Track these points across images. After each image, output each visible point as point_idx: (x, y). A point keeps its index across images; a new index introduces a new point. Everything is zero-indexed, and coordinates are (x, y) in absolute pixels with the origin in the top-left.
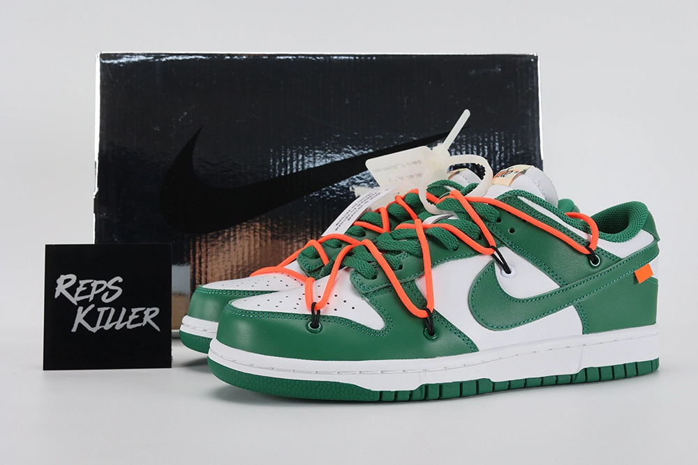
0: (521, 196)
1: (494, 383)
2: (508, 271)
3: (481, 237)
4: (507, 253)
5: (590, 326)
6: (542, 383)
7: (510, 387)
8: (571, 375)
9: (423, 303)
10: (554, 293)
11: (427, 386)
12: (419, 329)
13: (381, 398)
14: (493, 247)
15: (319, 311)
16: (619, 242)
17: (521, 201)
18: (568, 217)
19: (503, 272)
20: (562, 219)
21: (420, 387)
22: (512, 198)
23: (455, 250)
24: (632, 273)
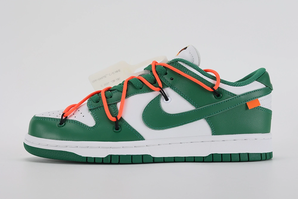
0: (179, 61)
1: (154, 158)
2: (167, 99)
3: (154, 83)
4: (168, 91)
5: (216, 131)
6: (185, 160)
7: (164, 160)
8: (203, 157)
9: (115, 113)
12: (111, 127)
13: (87, 161)
14: (160, 87)
15: (66, 117)
16: (236, 86)
17: (180, 64)
18: (205, 72)
19: (165, 100)
20: (201, 73)
21: (107, 156)
22: (175, 62)
23: (141, 89)
24: (245, 103)
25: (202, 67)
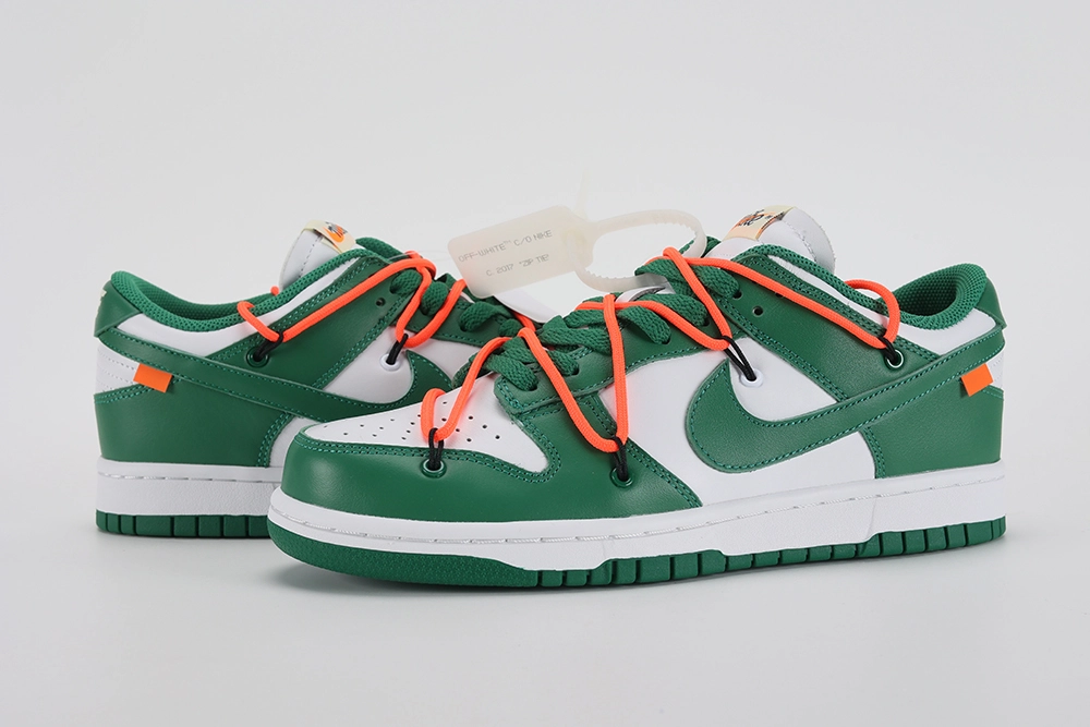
0: (775, 255)
1: (727, 557)
2: (752, 377)
3: (707, 323)
4: (749, 348)
5: (886, 466)
6: (808, 558)
7: (755, 564)
8: (857, 545)
9: (610, 429)
10: (828, 411)
11: (615, 562)
12: (603, 471)
14: (727, 338)
15: (441, 443)
16: (935, 328)
17: (774, 263)
18: (851, 289)
19: (743, 377)
20: (841, 291)
21: (605, 564)
22: (759, 258)
23: (665, 343)
24: (957, 378)
25: (844, 274)
